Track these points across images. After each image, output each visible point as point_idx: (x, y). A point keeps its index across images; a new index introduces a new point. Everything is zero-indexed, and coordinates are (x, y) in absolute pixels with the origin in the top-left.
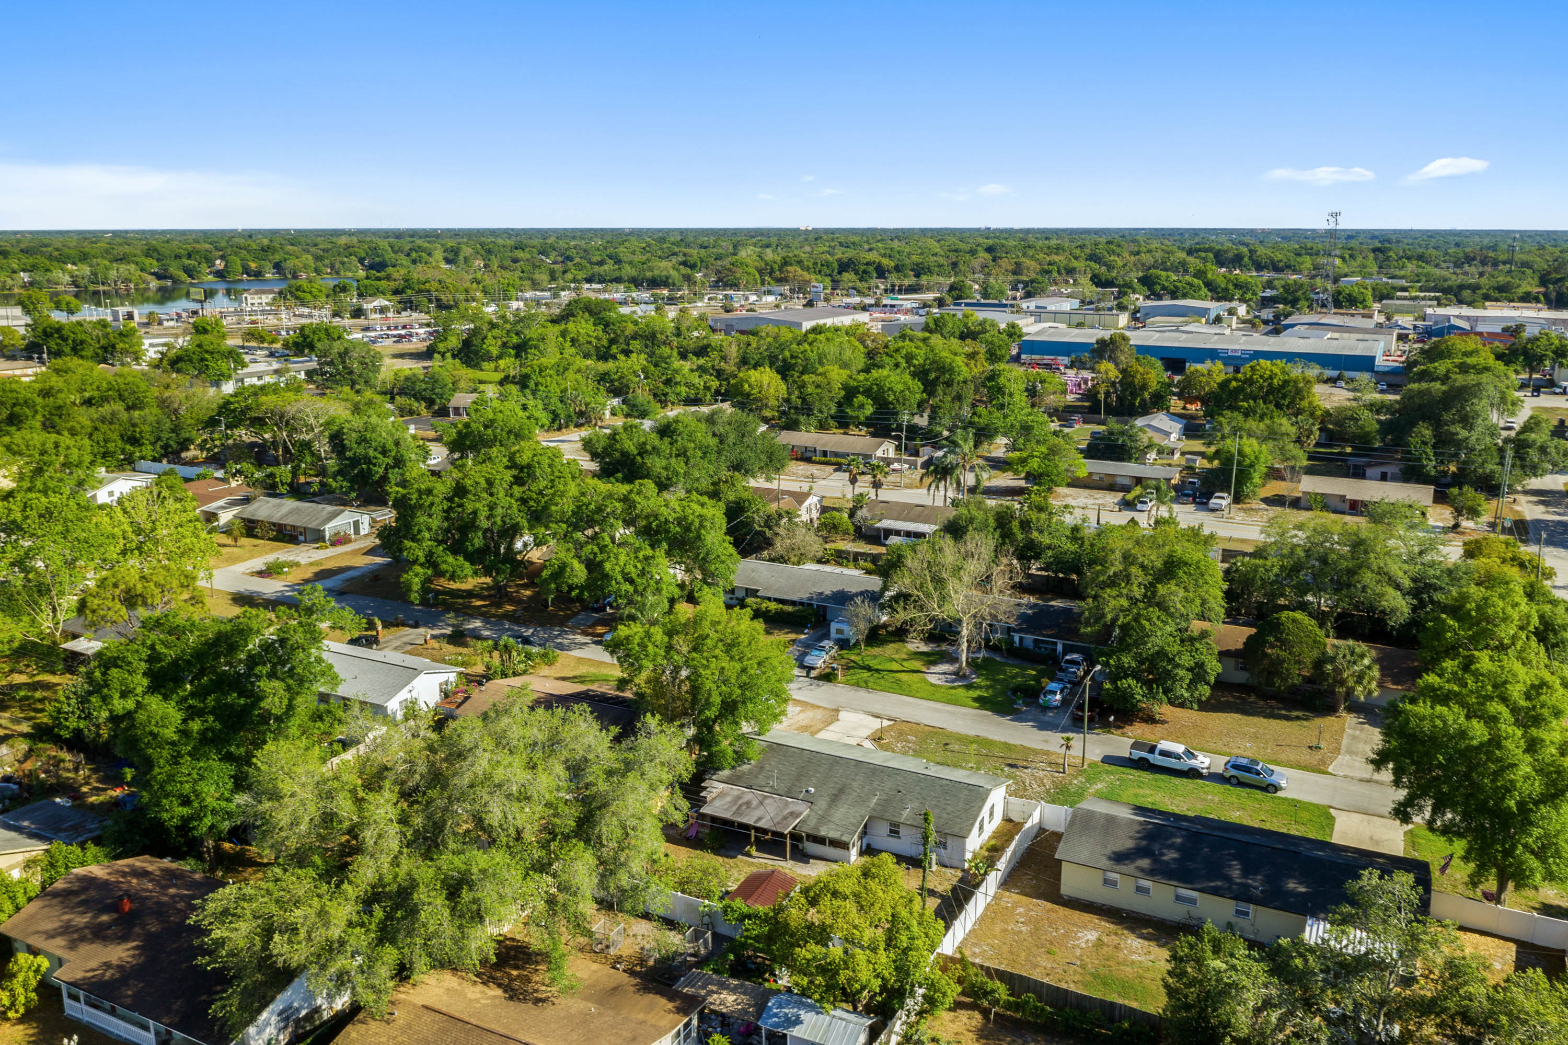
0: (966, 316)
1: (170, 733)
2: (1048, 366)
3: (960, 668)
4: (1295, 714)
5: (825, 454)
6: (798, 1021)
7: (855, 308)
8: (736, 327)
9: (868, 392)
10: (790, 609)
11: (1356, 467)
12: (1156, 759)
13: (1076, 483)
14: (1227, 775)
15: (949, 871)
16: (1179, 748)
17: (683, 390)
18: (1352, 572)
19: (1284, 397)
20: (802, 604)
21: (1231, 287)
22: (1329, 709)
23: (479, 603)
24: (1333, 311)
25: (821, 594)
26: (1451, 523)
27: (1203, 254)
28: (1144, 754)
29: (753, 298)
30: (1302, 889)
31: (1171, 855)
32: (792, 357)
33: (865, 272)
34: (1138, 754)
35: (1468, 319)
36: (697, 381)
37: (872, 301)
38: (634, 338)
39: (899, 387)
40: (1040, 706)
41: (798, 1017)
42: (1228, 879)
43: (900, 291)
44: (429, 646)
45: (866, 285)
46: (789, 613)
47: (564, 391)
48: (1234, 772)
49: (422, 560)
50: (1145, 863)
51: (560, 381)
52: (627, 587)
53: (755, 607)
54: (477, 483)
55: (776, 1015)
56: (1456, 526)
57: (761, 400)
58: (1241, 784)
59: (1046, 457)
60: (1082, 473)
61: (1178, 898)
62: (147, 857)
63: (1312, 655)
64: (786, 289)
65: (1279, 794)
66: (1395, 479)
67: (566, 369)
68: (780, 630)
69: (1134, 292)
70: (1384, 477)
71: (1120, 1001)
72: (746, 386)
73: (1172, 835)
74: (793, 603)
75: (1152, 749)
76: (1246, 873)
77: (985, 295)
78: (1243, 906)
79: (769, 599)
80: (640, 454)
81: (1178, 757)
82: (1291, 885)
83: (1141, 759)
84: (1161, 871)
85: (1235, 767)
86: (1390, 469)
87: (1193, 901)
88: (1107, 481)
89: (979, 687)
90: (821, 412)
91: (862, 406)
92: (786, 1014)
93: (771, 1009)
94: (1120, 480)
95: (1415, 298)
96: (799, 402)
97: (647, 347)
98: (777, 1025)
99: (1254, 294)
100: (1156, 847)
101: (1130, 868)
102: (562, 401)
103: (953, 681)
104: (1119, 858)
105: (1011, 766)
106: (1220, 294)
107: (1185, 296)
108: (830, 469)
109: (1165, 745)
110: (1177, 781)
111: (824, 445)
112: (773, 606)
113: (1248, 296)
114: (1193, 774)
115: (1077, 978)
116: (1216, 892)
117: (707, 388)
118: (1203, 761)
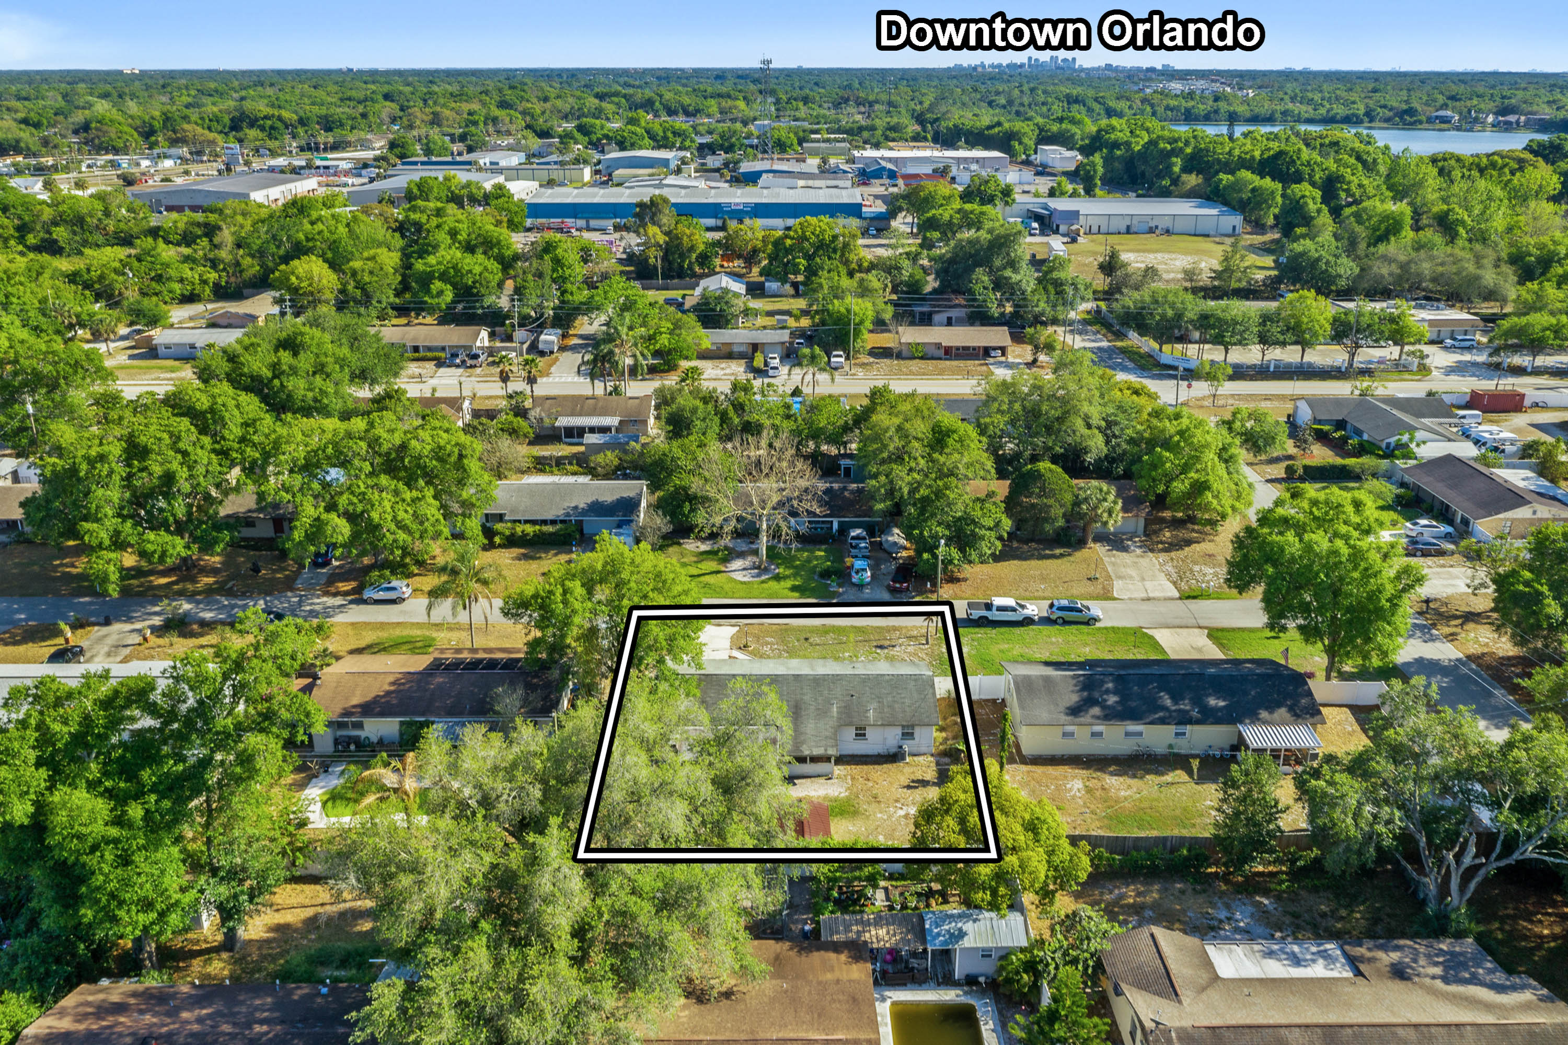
0: (447, 179)
1: (98, 829)
2: (560, 230)
3: (761, 562)
4: (1058, 551)
5: (416, 349)
6: (962, 934)
7: (282, 172)
8: (166, 202)
9: (444, 277)
10: (550, 529)
11: (922, 313)
12: (994, 615)
13: (704, 356)
14: (1054, 617)
15: (921, 759)
16: (1010, 602)
17: (177, 287)
18: (1060, 420)
19: (835, 251)
20: (562, 522)
21: (670, 135)
22: (1081, 543)
23: (163, 581)
24: (776, 156)
25: (576, 508)
26: (1030, 358)
27: (616, 99)
28: (984, 613)
29: (145, 163)
30: (1222, 703)
31: (1112, 699)
32: (308, 239)
33: (272, 128)
34: (976, 614)
35: (890, 160)
36: (188, 274)
37: (303, 163)
38: (56, 224)
39: (477, 269)
40: (854, 585)
41: (960, 930)
42: (1165, 708)
43: (325, 150)
44: (151, 644)
45: (277, 143)
46: (551, 534)
47: (43, 301)
48: (1060, 614)
49: (107, 542)
50: (1096, 711)
51: (36, 289)
52: (402, 536)
53: (507, 533)
54: (160, 439)
55: (939, 934)
56: (1035, 361)
57: (312, 293)
58: (1066, 622)
59: (671, 333)
60: (706, 344)
61: (1127, 734)
62: (83, 986)
63: (1068, 498)
64: (184, 151)
65: (1098, 625)
66: (960, 322)
67: (39, 274)
68: (546, 552)
69: (576, 143)
70: (949, 323)
71: (1142, 834)
72: (293, 279)
73: (1103, 682)
74: (553, 522)
75: (989, 607)
76: (1175, 699)
77: (428, 152)
78: (1181, 729)
79: (526, 522)
80: (275, 376)
81: (1014, 610)
82: (1212, 702)
83: (981, 618)
84: (1110, 715)
85: (1061, 609)
86: (954, 313)
87: (1140, 734)
88: (725, 350)
89: (785, 578)
90: (379, 302)
91: (440, 293)
92: (948, 931)
93: (931, 930)
94: (736, 349)
95: (828, 141)
96: (358, 292)
97: (75, 233)
98: (945, 943)
99: (692, 141)
100: (1096, 695)
101: (1086, 719)
102: (44, 315)
103: (758, 575)
104: (1075, 711)
105: (881, 647)
106: (661, 143)
107: (633, 146)
108: (430, 365)
109: (998, 601)
110: (1017, 631)
111: (414, 339)
112: (530, 529)
113: (687, 143)
114: (1028, 621)
115: (1098, 824)
116: (1162, 721)
117: (204, 282)
118: (1033, 610)
